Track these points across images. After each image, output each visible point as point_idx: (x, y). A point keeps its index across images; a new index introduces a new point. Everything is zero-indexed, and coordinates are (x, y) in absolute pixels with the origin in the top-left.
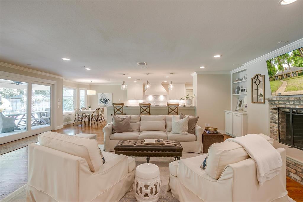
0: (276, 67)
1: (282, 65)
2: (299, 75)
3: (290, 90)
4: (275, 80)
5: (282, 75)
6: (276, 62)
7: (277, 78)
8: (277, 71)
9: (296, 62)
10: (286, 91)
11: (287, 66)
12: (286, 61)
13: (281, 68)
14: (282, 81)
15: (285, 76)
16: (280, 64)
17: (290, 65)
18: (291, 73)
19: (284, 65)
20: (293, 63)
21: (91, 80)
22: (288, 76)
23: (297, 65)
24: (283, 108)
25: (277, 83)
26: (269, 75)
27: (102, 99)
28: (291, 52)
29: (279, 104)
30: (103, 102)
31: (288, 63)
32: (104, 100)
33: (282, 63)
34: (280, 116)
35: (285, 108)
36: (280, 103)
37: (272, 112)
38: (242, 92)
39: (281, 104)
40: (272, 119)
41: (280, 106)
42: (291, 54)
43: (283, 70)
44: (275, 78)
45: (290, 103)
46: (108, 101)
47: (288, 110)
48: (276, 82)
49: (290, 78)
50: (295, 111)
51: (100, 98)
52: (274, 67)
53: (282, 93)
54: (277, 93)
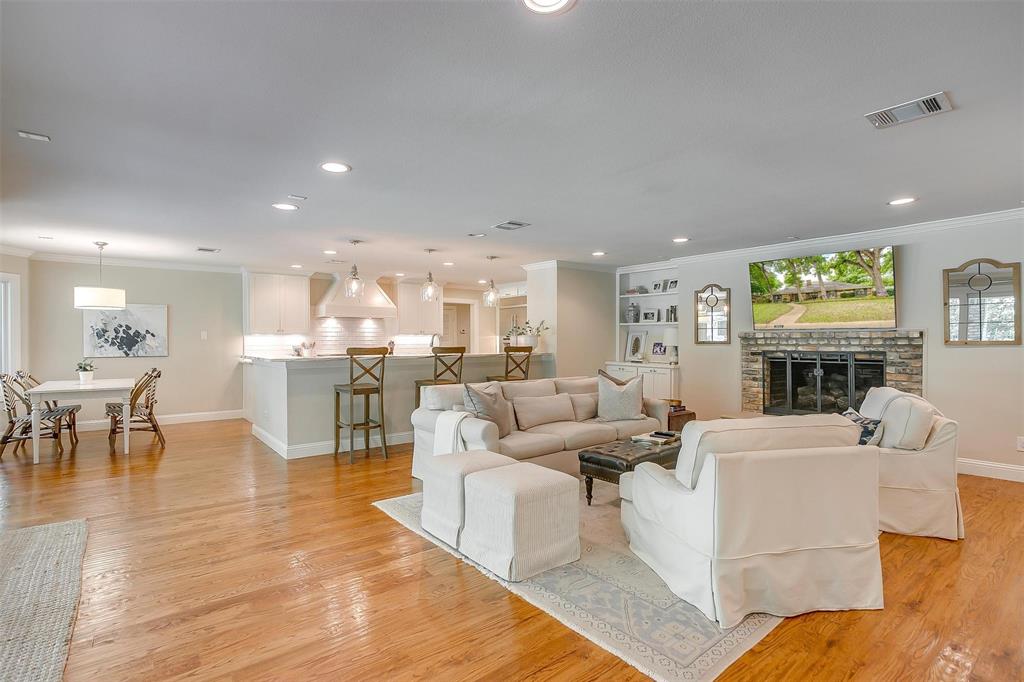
0: (781, 277)
1: (798, 276)
2: (844, 296)
3: (812, 321)
4: (770, 302)
5: (797, 295)
6: (781, 269)
7: (778, 298)
8: (780, 285)
9: (841, 273)
10: (799, 321)
11: (814, 279)
12: (813, 270)
13: (793, 280)
14: (792, 304)
15: (801, 297)
16: (794, 274)
17: (824, 278)
18: (824, 293)
19: (804, 277)
20: (833, 274)
21: (101, 240)
22: (813, 296)
23: (844, 279)
24: (773, 352)
25: (773, 307)
26: (752, 292)
27: (111, 329)
28: (834, 255)
29: (766, 344)
30: (113, 344)
31: (819, 274)
32: (121, 334)
33: (800, 272)
34: (765, 366)
35: (776, 352)
36: (768, 342)
37: (746, 360)
38: (646, 318)
39: (770, 345)
40: (748, 374)
41: (766, 348)
42: (831, 258)
43: (800, 286)
44: (771, 299)
45: (790, 342)
46: (144, 338)
47: (782, 355)
48: (770, 305)
49: (816, 300)
50: (796, 356)
51: (100, 326)
52: (774, 277)
53: (787, 325)
54: (771, 325)
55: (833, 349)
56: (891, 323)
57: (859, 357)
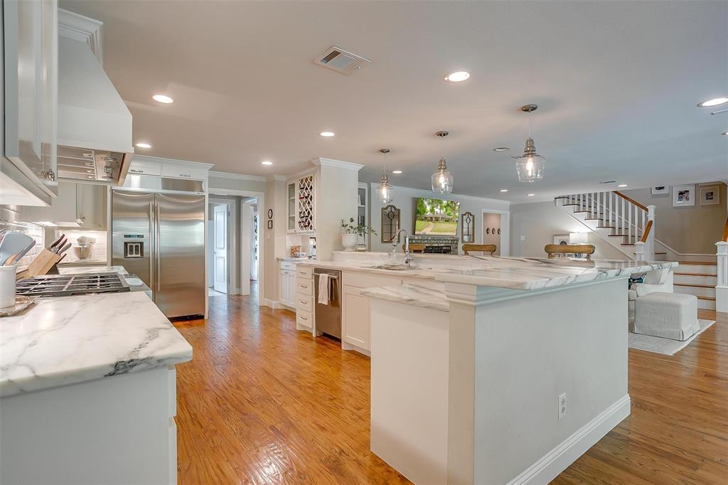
0: (428, 208)
2: (446, 221)
5: (431, 218)
6: (429, 204)
7: (426, 218)
8: (428, 212)
9: (446, 211)
10: (431, 231)
11: (439, 211)
12: (439, 207)
13: (432, 211)
16: (433, 207)
18: (440, 218)
19: (436, 210)
22: (437, 219)
25: (423, 223)
31: (440, 209)
42: (445, 202)
48: (423, 222)
52: (426, 207)
53: (427, 233)
54: (421, 233)
55: (436, 245)
56: (454, 234)
57: (444, 248)
